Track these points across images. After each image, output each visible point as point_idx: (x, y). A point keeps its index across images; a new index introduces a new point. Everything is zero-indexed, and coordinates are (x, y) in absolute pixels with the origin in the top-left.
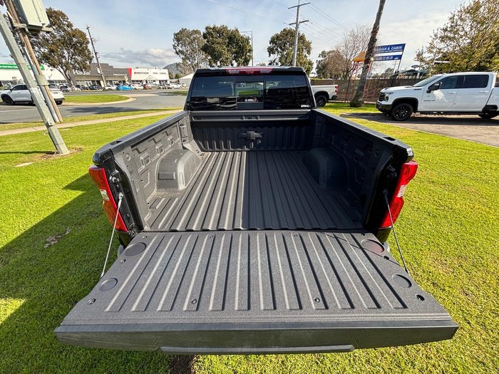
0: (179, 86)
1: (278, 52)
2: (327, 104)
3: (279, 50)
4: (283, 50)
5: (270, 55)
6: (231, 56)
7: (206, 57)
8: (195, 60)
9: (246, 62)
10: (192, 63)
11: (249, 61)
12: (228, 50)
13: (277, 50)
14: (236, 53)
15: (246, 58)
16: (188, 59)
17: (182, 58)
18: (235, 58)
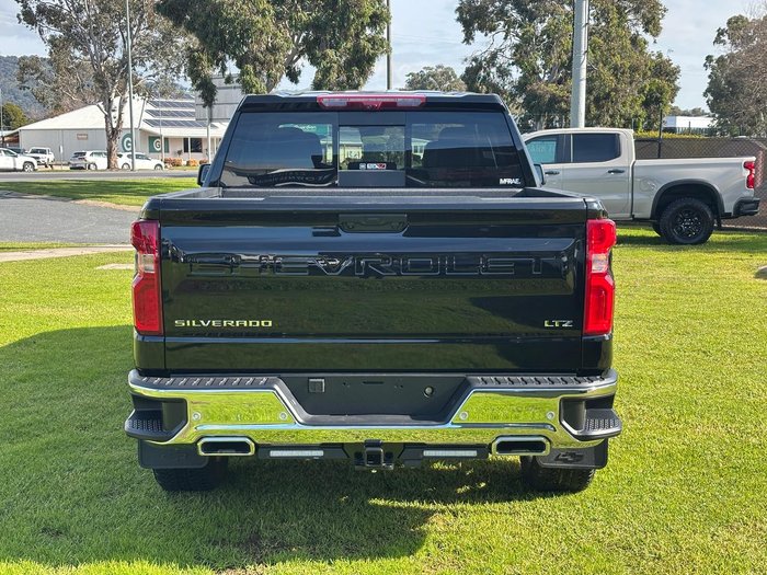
0: (20, 161)
1: (510, 24)
2: (714, 237)
3: (515, 14)
4: (531, 17)
5: (469, 38)
6: (287, 39)
7: (168, 37)
8: (112, 46)
9: (360, 62)
10: (97, 60)
11: (370, 60)
12: (279, 17)
13: (502, 13)
14: (314, 26)
15: (357, 49)
16: (80, 42)
17: (53, 41)
18: (311, 49)
